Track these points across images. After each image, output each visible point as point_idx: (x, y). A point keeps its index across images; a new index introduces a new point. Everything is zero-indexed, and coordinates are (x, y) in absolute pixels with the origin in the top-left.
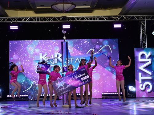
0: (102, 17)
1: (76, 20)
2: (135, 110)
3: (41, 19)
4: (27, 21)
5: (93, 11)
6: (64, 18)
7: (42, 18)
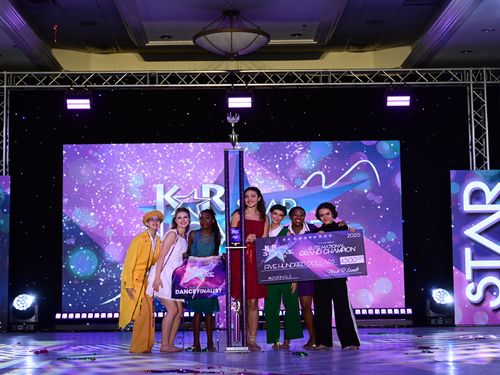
0: (349, 73)
1: (270, 82)
2: (450, 364)
3: (160, 77)
4: (120, 83)
5: (322, 53)
6: (232, 76)
7: (166, 74)
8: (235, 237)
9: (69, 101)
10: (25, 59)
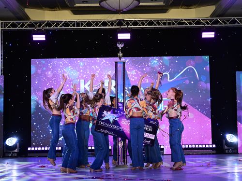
0: (182, 20)
1: (140, 25)
2: (236, 174)
3: (82, 23)
4: (61, 26)
5: (167, 10)
7: (85, 22)
8: (121, 108)
9: (34, 36)
10: (11, 14)
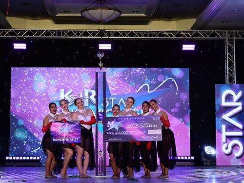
0: (163, 32)
1: (121, 36)
3: (63, 32)
4: (42, 35)
5: (149, 21)
6: (101, 33)
7: (66, 31)
8: (101, 118)
9: (15, 45)
